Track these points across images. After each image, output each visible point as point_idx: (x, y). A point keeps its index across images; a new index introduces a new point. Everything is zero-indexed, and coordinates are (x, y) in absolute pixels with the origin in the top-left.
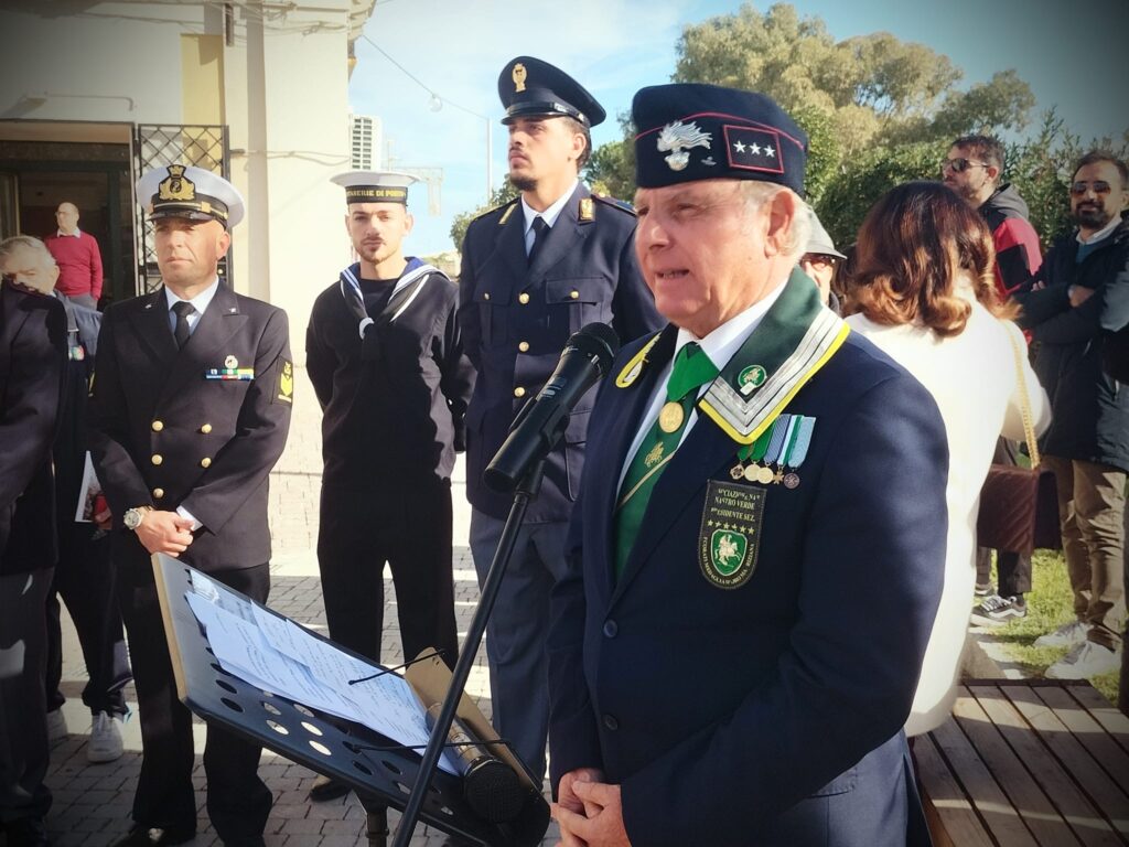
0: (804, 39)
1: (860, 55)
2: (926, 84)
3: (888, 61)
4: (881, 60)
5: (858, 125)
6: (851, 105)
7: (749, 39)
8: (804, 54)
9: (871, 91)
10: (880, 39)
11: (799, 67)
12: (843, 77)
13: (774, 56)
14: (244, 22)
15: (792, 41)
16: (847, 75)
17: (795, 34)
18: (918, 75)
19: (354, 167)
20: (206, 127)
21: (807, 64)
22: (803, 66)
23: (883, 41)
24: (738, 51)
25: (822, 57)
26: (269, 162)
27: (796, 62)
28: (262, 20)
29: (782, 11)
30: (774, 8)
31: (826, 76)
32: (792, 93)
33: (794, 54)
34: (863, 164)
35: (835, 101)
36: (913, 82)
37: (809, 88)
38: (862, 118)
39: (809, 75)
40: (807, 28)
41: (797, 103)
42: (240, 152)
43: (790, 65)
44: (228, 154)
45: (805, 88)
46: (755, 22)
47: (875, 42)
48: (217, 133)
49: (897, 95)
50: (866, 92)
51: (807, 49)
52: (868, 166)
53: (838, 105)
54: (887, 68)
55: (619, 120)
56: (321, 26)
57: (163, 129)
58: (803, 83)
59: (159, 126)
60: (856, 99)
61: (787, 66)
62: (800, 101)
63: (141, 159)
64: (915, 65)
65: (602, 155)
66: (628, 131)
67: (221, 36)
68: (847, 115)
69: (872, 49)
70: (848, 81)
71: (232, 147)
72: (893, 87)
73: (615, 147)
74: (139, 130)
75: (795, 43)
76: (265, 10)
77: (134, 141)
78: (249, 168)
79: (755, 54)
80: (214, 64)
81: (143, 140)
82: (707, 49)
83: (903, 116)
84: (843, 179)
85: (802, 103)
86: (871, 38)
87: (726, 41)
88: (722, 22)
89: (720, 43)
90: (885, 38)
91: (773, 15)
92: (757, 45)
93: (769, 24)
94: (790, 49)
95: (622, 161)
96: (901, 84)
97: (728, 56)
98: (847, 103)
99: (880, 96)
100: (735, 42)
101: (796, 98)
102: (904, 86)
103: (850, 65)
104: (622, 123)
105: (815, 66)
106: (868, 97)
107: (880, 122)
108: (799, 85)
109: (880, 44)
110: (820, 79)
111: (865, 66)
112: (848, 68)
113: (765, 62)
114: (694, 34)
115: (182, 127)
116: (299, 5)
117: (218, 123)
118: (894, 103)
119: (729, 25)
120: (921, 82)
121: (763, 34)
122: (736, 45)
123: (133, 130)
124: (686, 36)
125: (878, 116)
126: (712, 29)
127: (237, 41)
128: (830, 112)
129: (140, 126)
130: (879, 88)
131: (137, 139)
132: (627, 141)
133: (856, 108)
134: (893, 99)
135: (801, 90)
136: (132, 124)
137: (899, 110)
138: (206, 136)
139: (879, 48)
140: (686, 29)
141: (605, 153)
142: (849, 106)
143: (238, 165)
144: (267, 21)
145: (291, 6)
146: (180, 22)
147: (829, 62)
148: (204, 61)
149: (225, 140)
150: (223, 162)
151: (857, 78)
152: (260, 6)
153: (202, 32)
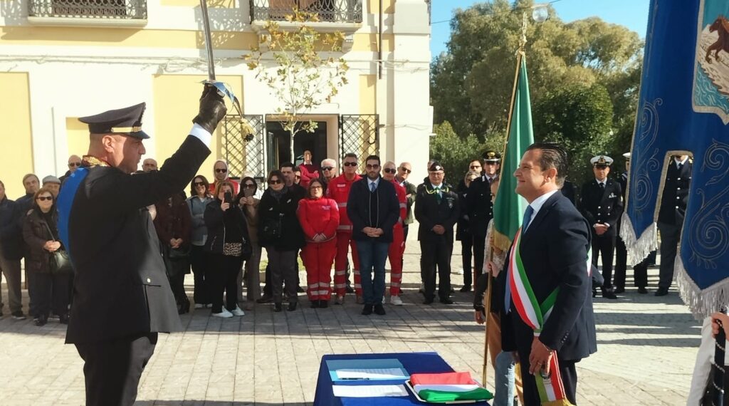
0: (543, 22)
1: (580, 33)
2: (624, 52)
3: (599, 37)
4: (594, 36)
5: (582, 78)
6: (575, 65)
7: (506, 22)
8: (545, 32)
9: (587, 55)
10: (593, 23)
11: (542, 41)
12: (571, 48)
14: (386, 68)
15: (535, 23)
16: (574, 47)
18: (619, 46)
20: (370, 115)
21: (547, 39)
22: (544, 40)
23: (596, 24)
24: (498, 28)
25: (556, 35)
26: (396, 129)
27: (539, 37)
28: (393, 68)
31: (559, 46)
32: (538, 58)
33: (539, 32)
35: (566, 63)
36: (616, 50)
37: (550, 55)
38: (584, 74)
39: (549, 47)
41: (542, 64)
42: (383, 126)
44: (378, 126)
45: (546, 55)
47: (590, 24)
48: (374, 118)
49: (605, 59)
50: (584, 57)
51: (546, 29)
53: (568, 65)
54: (599, 41)
57: (352, 116)
58: (545, 51)
59: (350, 115)
60: (579, 61)
61: (534, 40)
62: (544, 64)
63: (342, 129)
64: (618, 39)
67: (376, 75)
68: (575, 72)
69: (588, 29)
70: (574, 50)
71: (380, 123)
72: (603, 53)
74: (342, 117)
76: (395, 63)
78: (386, 132)
79: (510, 32)
80: (373, 87)
81: (344, 122)
82: (476, 27)
83: (611, 72)
85: (545, 65)
86: (588, 21)
87: (490, 22)
88: (483, 9)
89: (486, 24)
90: (597, 22)
91: (520, 4)
92: (511, 25)
93: (517, 10)
94: (534, 28)
96: (609, 52)
97: (491, 32)
99: (594, 58)
100: (495, 23)
101: (541, 61)
102: (611, 53)
103: (575, 40)
105: (552, 40)
106: (587, 60)
107: (595, 76)
108: (543, 53)
109: (594, 26)
110: (556, 49)
111: (585, 40)
112: (574, 42)
114: (464, 16)
115: (360, 115)
116: (410, 61)
117: (373, 113)
118: (604, 64)
120: (621, 51)
122: (496, 25)
123: (339, 117)
124: (458, 17)
126: (477, 13)
127: (383, 77)
128: (563, 70)
129: (342, 115)
130: (592, 54)
131: (340, 121)
135: (544, 56)
136: (338, 115)
138: (369, 119)
139: (593, 28)
140: (458, 12)
143: (382, 131)
144: (395, 68)
145: (407, 61)
146: (360, 69)
147: (562, 37)
148: (369, 86)
149: (377, 120)
150: (377, 130)
151: (580, 48)
152: (393, 62)
153: (369, 74)
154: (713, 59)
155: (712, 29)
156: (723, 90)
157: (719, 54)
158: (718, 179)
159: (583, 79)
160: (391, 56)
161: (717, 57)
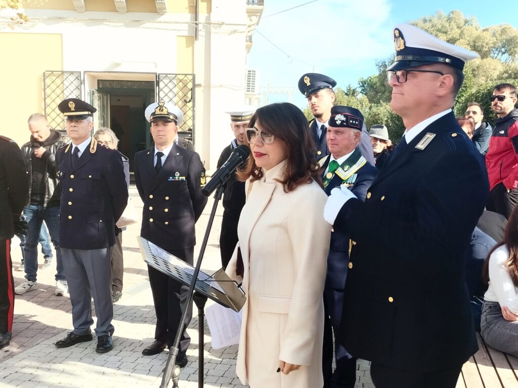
0: (466, 27)
1: (494, 35)
3: (507, 38)
4: (504, 37)
6: (489, 58)
7: (440, 27)
8: (466, 34)
9: (499, 51)
10: (504, 27)
11: (463, 40)
12: (485, 45)
13: (452, 35)
14: (203, 31)
15: (461, 28)
16: (487, 44)
17: (462, 24)
19: (247, 91)
20: (186, 75)
21: (468, 39)
22: (466, 40)
23: (506, 28)
25: (475, 36)
26: (211, 89)
27: (462, 38)
28: (210, 30)
29: (456, 14)
30: (452, 12)
31: (476, 44)
33: (461, 35)
34: (482, 89)
35: (481, 56)
38: (494, 65)
39: (468, 44)
40: (468, 22)
42: (199, 85)
43: (459, 39)
44: (194, 86)
46: (443, 19)
47: (502, 28)
48: (190, 77)
49: (512, 53)
50: (497, 52)
51: (468, 32)
52: (484, 90)
53: (482, 58)
54: (507, 41)
55: (377, 65)
56: (235, 31)
57: (168, 76)
59: (167, 74)
60: (492, 55)
61: (458, 40)
63: (159, 88)
65: (368, 81)
66: (381, 70)
67: (193, 37)
68: (487, 63)
69: (500, 31)
70: (487, 47)
71: (196, 83)
72: (510, 50)
73: (375, 77)
74: (159, 76)
75: (462, 29)
76: (212, 25)
77: (156, 80)
78: (203, 91)
79: (442, 34)
80: (191, 47)
81: (160, 80)
83: (515, 63)
84: (472, 96)
86: (500, 26)
87: (429, 28)
88: (427, 19)
89: (426, 29)
90: (507, 26)
91: (452, 15)
92: (443, 30)
93: (449, 20)
94: (459, 31)
95: (378, 84)
98: (487, 57)
99: (504, 53)
100: (433, 29)
102: (515, 49)
103: (489, 40)
104: (378, 67)
105: (471, 40)
106: (498, 54)
107: (503, 66)
109: (504, 29)
110: (474, 46)
111: (497, 40)
113: (447, 38)
115: (176, 75)
116: (226, 23)
117: (191, 73)
118: (511, 57)
119: (430, 21)
121: (447, 24)
122: (433, 30)
123: (156, 76)
125: (503, 63)
126: (422, 23)
127: (200, 37)
128: (478, 62)
129: (159, 74)
130: (503, 50)
131: (158, 79)
132: (380, 75)
133: (491, 59)
134: (510, 55)
136: (156, 74)
137: (513, 60)
138: (186, 78)
139: (503, 31)
141: (370, 80)
142: (488, 59)
143: (198, 90)
144: (213, 30)
145: (223, 23)
146: (178, 30)
147: (478, 38)
148: (187, 47)
149: (194, 80)
150: (192, 90)
151: (492, 45)
152: (210, 24)
153: (187, 35)
159: (492, 68)
160: (208, 18)
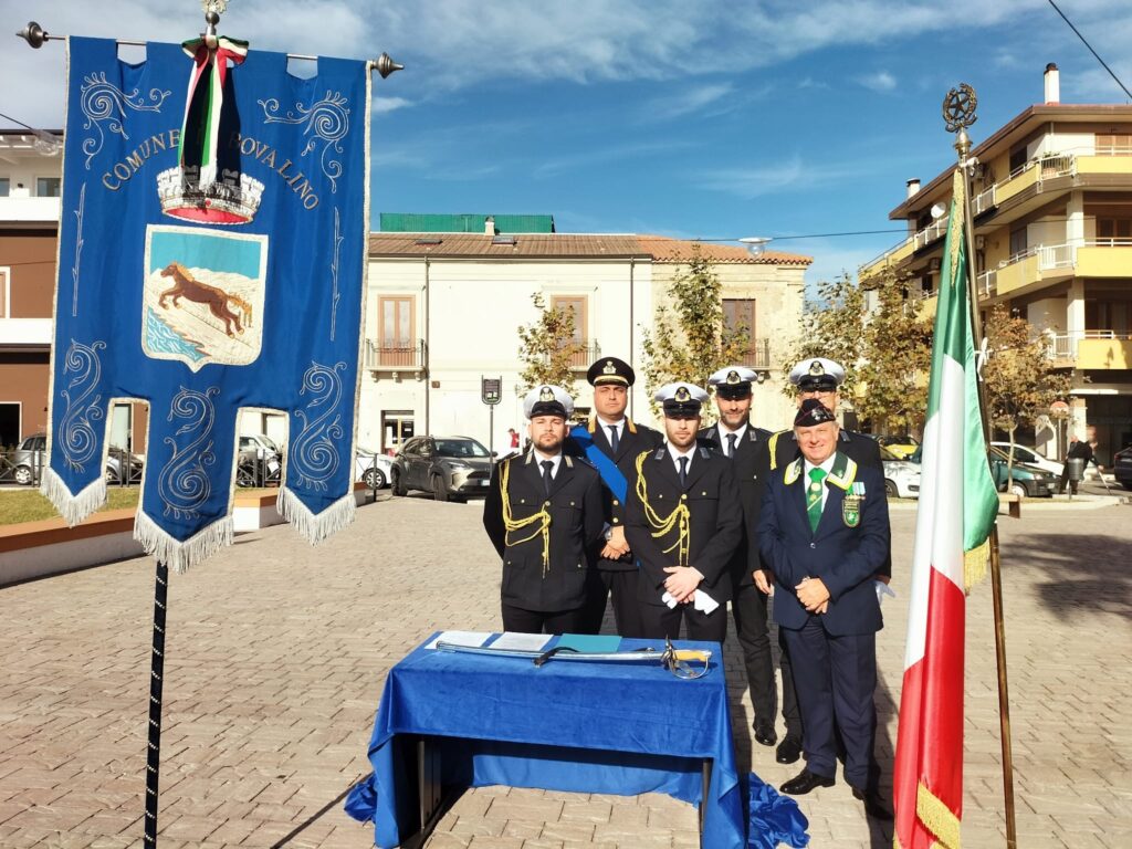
154: (171, 305)
155: (165, 274)
156: (189, 337)
157: (179, 300)
158: (192, 427)
161: (176, 304)
